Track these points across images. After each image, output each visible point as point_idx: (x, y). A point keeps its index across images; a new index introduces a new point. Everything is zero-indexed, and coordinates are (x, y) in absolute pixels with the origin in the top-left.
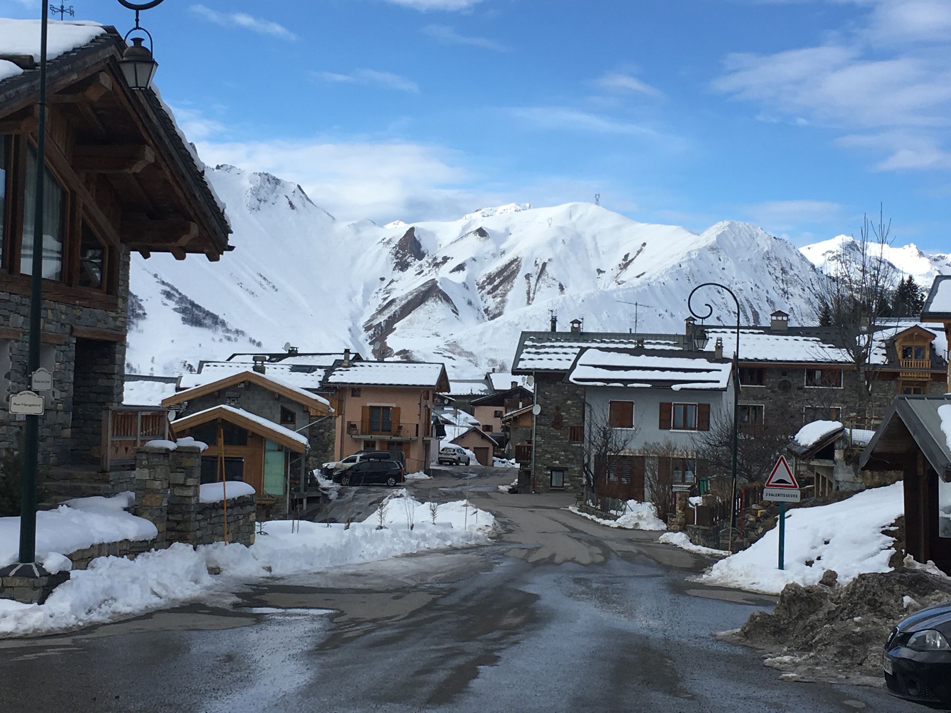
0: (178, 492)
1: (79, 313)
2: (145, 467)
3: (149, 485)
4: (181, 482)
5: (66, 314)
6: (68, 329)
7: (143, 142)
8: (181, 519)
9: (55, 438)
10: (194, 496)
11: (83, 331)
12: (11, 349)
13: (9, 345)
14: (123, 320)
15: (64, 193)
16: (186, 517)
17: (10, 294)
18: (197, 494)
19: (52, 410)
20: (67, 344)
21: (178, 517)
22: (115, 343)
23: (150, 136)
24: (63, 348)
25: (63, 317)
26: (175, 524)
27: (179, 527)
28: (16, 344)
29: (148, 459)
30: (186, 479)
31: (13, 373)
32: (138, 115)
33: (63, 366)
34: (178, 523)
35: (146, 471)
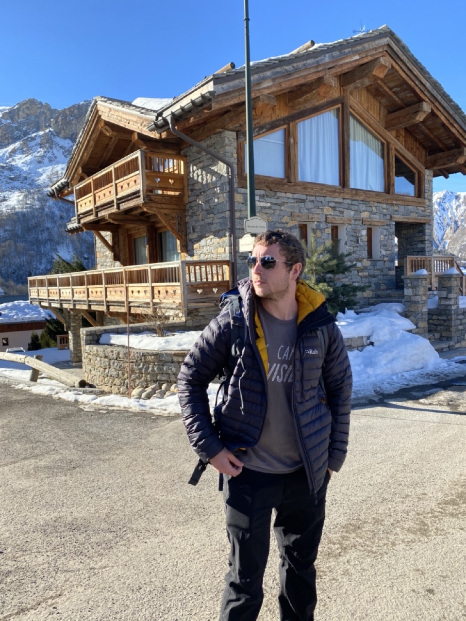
0: (443, 302)
1: (396, 208)
2: (409, 287)
3: (413, 298)
4: (445, 296)
5: (387, 209)
6: (388, 217)
7: (421, 100)
8: (446, 319)
9: (383, 275)
10: (454, 305)
11: (399, 218)
12: (346, 229)
13: (345, 227)
14: (430, 211)
15: (382, 144)
16: (449, 317)
17: (343, 199)
18: (457, 304)
19: (380, 260)
20: (389, 225)
21: (444, 318)
22: (424, 224)
23: (426, 95)
24: (386, 227)
25: (384, 210)
26: (443, 322)
27: (445, 324)
28: (350, 227)
29: (411, 283)
30: (447, 294)
31: (349, 242)
32: (415, 83)
33: (386, 237)
34: (445, 321)
35: (410, 290)
